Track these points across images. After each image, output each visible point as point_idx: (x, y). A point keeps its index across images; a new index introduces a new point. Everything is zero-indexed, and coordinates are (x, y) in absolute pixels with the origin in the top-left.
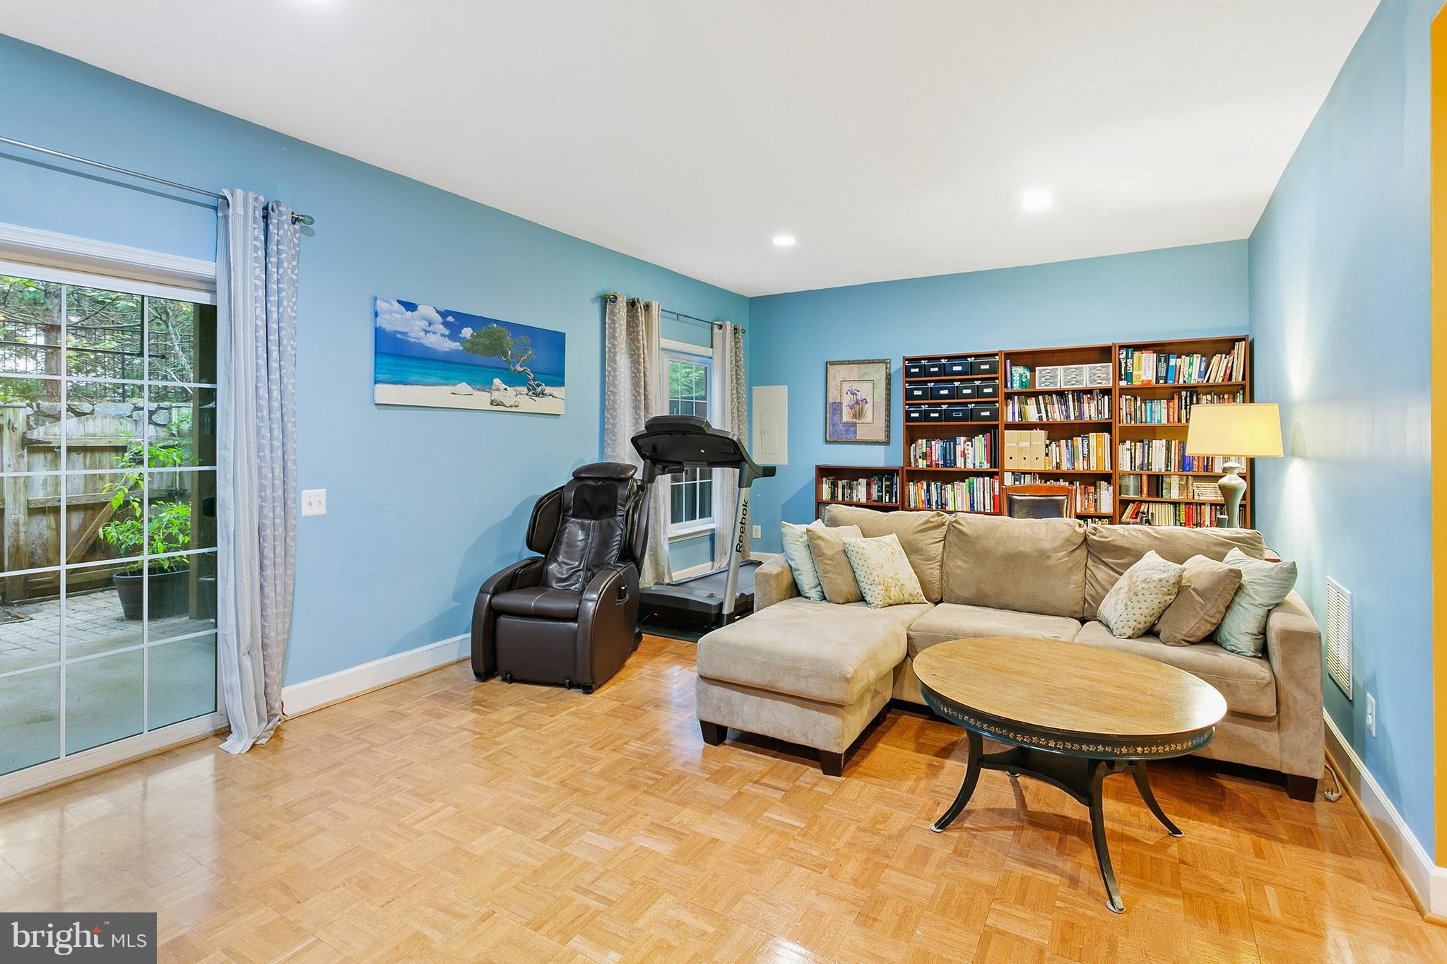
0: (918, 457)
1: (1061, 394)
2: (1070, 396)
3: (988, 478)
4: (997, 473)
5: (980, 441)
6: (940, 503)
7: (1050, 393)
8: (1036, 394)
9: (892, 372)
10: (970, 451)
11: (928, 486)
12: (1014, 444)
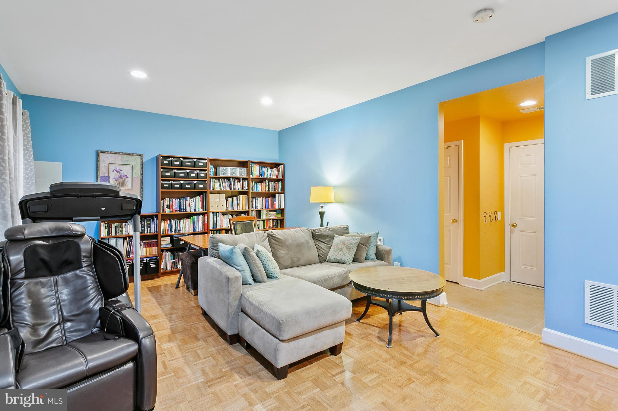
0: (165, 207)
1: (228, 179)
2: (232, 180)
3: (201, 216)
4: (206, 213)
5: (198, 199)
6: (177, 230)
7: (224, 178)
8: (219, 178)
9: (144, 161)
10: (193, 204)
11: (171, 222)
12: (213, 200)
